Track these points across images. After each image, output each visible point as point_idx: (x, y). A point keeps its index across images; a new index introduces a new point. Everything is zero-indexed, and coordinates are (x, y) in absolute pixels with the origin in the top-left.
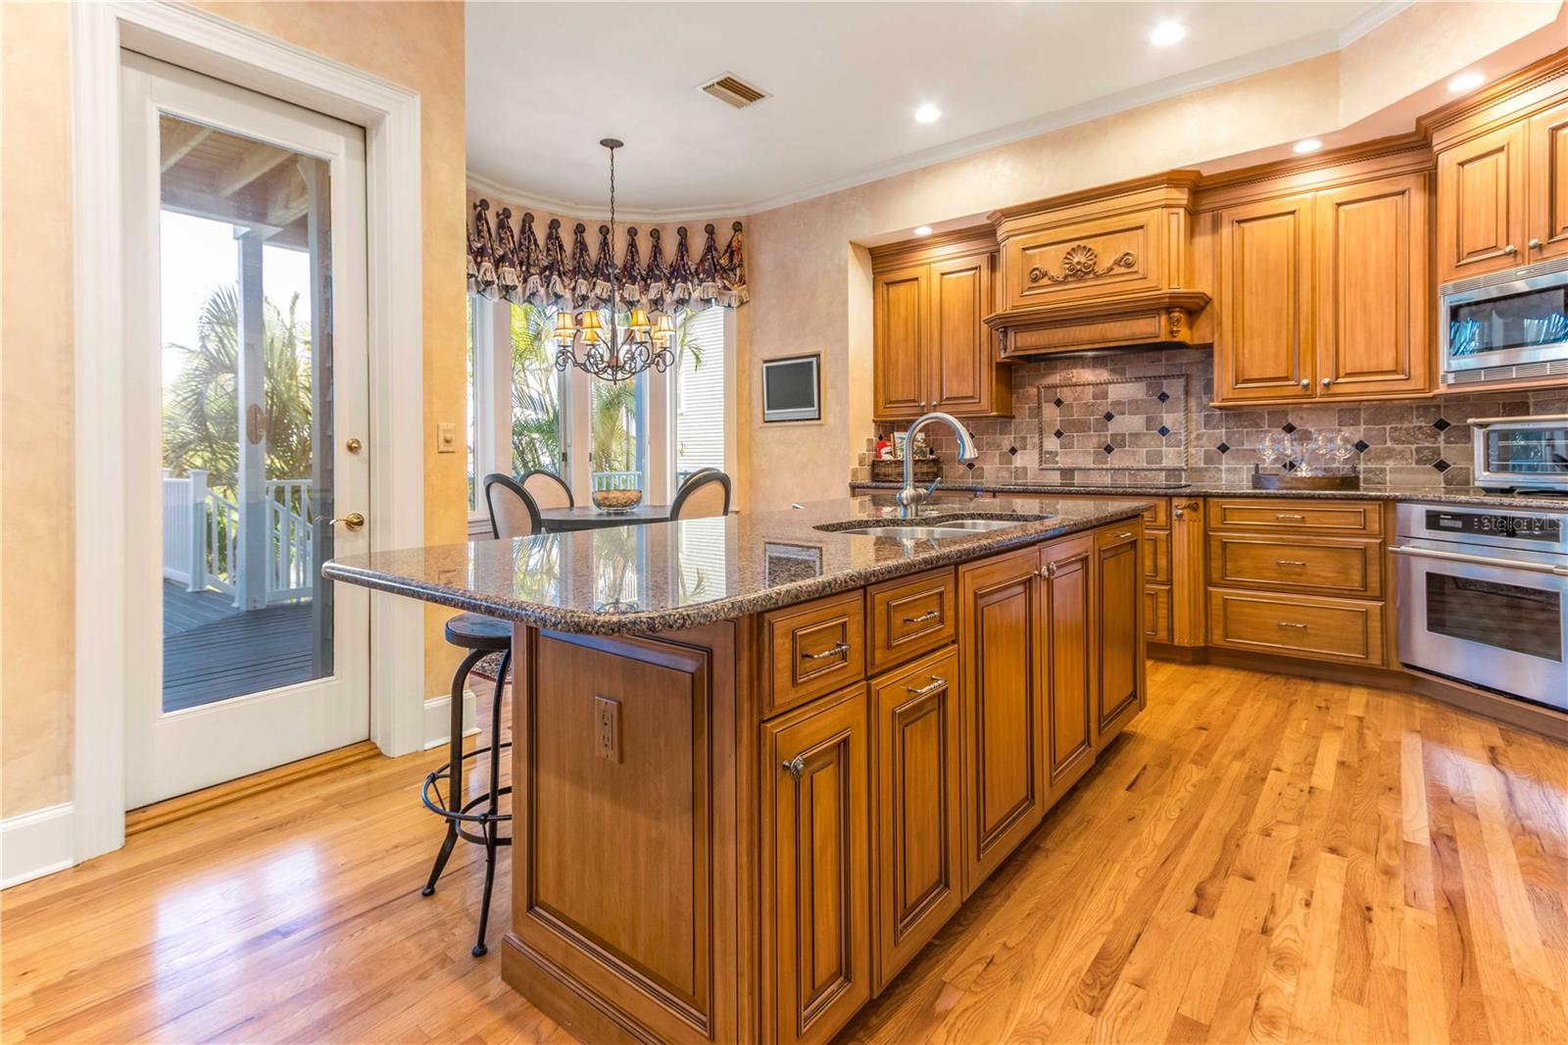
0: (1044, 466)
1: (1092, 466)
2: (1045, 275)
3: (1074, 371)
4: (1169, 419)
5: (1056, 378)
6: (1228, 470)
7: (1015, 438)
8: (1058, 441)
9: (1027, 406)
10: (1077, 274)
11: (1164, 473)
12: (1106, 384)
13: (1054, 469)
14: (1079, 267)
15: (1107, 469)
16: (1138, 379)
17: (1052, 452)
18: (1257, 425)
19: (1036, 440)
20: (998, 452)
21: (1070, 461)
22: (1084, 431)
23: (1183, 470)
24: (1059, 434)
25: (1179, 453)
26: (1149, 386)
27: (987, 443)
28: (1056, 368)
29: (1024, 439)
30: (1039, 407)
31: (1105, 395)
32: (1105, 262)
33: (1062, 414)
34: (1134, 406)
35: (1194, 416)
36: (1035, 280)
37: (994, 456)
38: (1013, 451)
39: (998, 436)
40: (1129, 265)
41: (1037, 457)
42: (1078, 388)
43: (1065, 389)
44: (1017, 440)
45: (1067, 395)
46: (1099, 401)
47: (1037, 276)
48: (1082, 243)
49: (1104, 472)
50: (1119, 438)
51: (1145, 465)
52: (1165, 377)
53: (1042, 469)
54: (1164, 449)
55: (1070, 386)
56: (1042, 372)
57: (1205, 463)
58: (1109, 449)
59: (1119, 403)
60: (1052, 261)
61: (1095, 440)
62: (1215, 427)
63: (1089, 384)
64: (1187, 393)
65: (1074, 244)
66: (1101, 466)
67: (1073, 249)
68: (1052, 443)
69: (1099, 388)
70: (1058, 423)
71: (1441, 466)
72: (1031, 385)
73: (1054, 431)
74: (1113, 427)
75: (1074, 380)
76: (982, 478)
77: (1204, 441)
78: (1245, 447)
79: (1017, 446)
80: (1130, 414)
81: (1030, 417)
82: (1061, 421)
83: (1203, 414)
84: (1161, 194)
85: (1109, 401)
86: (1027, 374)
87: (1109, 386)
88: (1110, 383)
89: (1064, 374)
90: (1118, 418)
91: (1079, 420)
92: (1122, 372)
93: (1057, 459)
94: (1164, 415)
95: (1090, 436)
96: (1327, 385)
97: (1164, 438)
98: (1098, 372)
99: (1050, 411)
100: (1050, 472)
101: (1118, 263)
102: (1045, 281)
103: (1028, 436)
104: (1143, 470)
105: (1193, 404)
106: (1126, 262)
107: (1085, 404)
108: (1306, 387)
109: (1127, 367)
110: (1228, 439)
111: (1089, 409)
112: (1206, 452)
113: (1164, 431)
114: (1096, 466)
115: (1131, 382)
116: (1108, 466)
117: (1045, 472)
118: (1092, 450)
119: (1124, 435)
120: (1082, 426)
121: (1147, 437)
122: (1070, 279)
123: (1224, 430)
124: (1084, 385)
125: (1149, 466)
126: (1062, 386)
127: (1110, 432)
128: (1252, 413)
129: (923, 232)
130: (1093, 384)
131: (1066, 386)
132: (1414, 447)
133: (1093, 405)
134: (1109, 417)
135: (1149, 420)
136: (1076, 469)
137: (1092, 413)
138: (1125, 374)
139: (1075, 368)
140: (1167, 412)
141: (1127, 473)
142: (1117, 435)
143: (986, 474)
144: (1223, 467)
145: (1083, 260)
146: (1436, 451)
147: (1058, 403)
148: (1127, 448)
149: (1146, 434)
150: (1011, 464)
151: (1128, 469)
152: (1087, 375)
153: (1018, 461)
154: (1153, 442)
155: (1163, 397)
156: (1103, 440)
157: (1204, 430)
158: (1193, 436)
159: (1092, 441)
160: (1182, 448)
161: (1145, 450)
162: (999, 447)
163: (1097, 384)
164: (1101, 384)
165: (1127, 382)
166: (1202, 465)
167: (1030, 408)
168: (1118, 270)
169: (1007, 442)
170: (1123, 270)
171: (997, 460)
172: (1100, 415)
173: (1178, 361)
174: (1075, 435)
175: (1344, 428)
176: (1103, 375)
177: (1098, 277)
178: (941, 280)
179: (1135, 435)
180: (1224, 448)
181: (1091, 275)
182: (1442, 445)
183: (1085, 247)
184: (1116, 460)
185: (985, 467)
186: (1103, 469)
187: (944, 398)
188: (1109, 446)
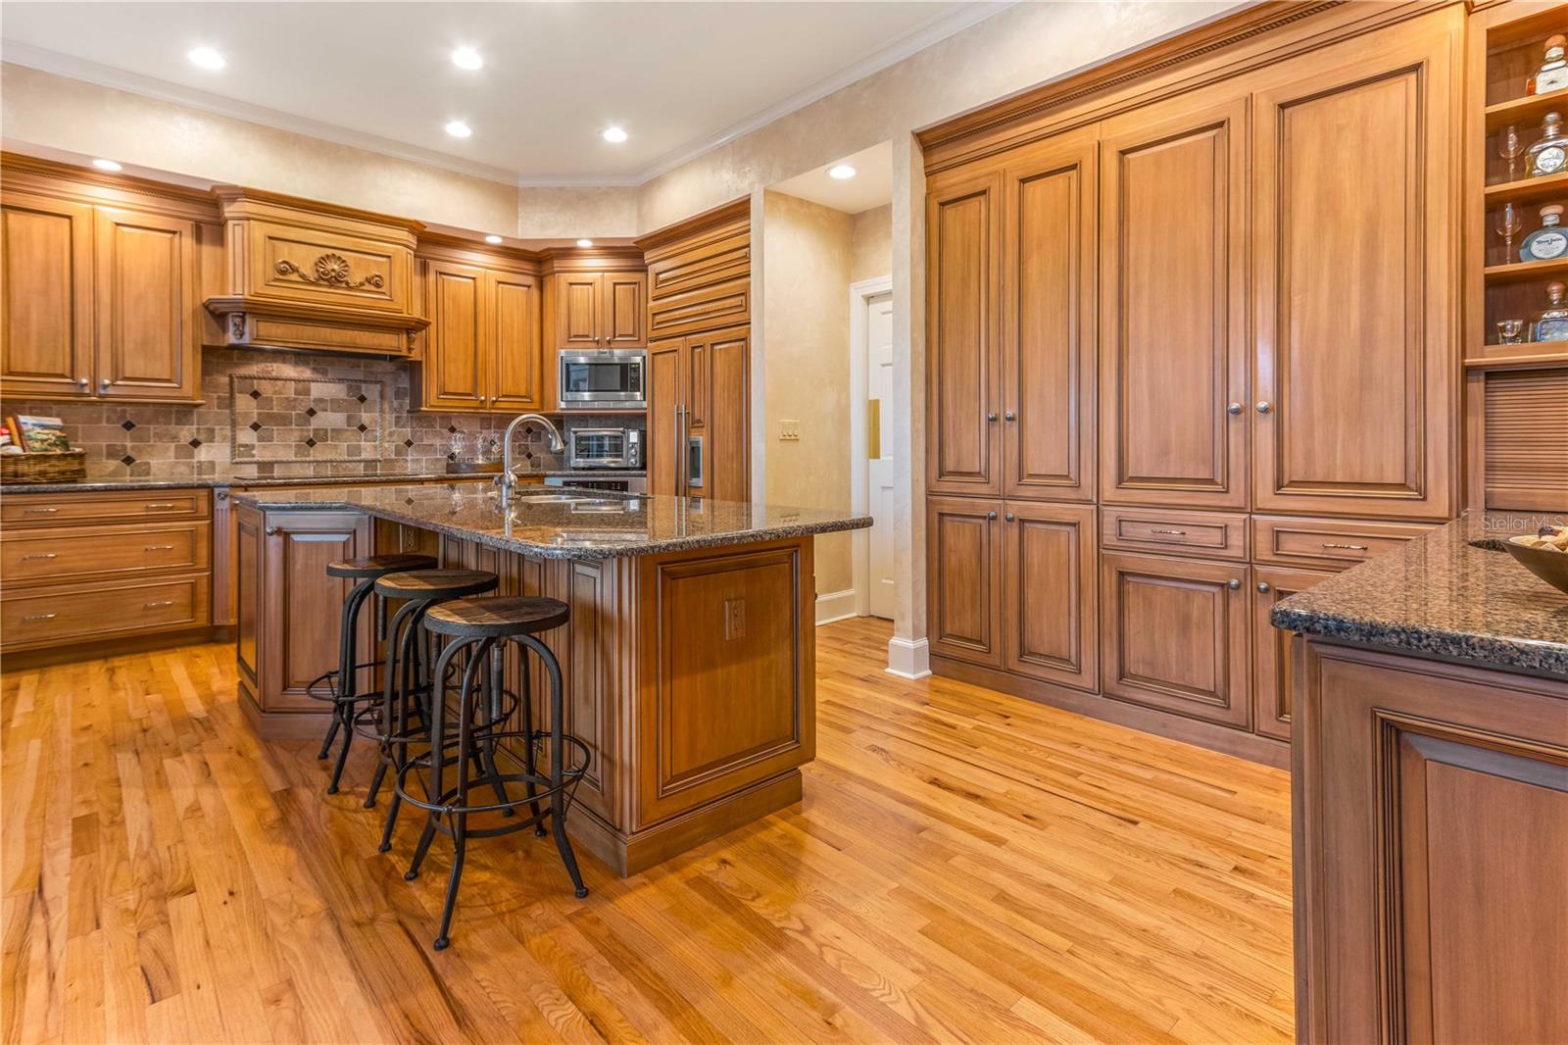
0: (237, 460)
1: (294, 459)
2: (295, 270)
3: (275, 365)
4: (365, 417)
5: (253, 369)
6: (412, 460)
7: (198, 429)
8: (255, 433)
9: (215, 396)
10: (335, 281)
11: (362, 464)
12: (309, 381)
13: (251, 463)
14: (333, 274)
15: (310, 462)
16: (341, 380)
17: (247, 445)
18: (432, 426)
19: (228, 432)
20: (173, 445)
21: (268, 454)
22: (285, 425)
23: (380, 461)
24: (255, 427)
25: (375, 447)
26: (350, 388)
27: (155, 434)
28: (252, 358)
29: (211, 431)
30: (232, 396)
31: (307, 392)
32: (356, 277)
33: (259, 407)
34: (336, 405)
35: (387, 416)
36: (283, 272)
37: (168, 449)
38: (196, 443)
39: (173, 428)
40: (378, 285)
41: (228, 450)
42: (279, 383)
43: (263, 381)
44: (201, 431)
45: (266, 388)
46: (301, 397)
47: (286, 270)
48: (338, 253)
49: (306, 465)
50: (322, 432)
51: (346, 458)
52: (365, 382)
53: (237, 463)
54: (363, 443)
55: (270, 379)
56: (236, 361)
57: (396, 455)
58: (311, 443)
59: (321, 400)
60: (305, 260)
61: (297, 434)
62: (403, 427)
63: (291, 380)
64: (382, 397)
65: (330, 252)
66: (303, 459)
67: (328, 256)
68: (246, 436)
69: (300, 386)
70: (255, 416)
71: (529, 456)
72: (222, 373)
73: (251, 423)
74: (316, 422)
75: (274, 374)
76: (148, 474)
77: (395, 437)
78: (424, 443)
79: (201, 438)
80: (333, 411)
81: (219, 408)
82: (259, 414)
83: (394, 415)
84: (403, 235)
85: (312, 397)
86: (215, 361)
87: (312, 384)
88: (313, 381)
89: (262, 366)
90: (320, 414)
91: (279, 414)
92: (324, 373)
93: (254, 452)
94: (364, 415)
95: (292, 429)
96: (494, 402)
97: (363, 434)
98: (300, 369)
99: (244, 403)
100: (243, 466)
101: (368, 281)
102: (294, 277)
103: (217, 427)
104: (346, 461)
105: (386, 406)
106: (376, 282)
107: (287, 398)
108: (482, 402)
109: (329, 368)
110: (412, 436)
111: (290, 403)
112: (396, 446)
113: (362, 428)
114: (299, 459)
115: (335, 382)
116: (311, 459)
117: (239, 466)
118: (294, 444)
119: (326, 430)
120: (282, 420)
121: (349, 433)
122: (322, 282)
123: (409, 429)
124: (286, 380)
125: (350, 458)
126: (260, 378)
127: (312, 427)
128: (429, 417)
130: (294, 380)
131: (265, 379)
132: (517, 444)
133: (295, 400)
134: (311, 412)
135: (349, 418)
136: (277, 462)
137: (294, 408)
138: (327, 375)
139: (275, 362)
140: (365, 412)
141: (329, 464)
142: (319, 430)
143: (153, 470)
144: (409, 458)
145: (336, 267)
146: (527, 447)
147: (255, 394)
148: (329, 442)
149: (347, 430)
150: (193, 458)
151: (331, 461)
152: (288, 370)
153: (203, 454)
154: (352, 438)
155: (362, 399)
156: (306, 434)
157: (394, 429)
158: (387, 432)
159: (295, 435)
160: (377, 443)
161: (346, 444)
162: (174, 438)
163: (299, 381)
164: (304, 381)
165: (330, 382)
166: (393, 457)
167: (219, 398)
168: (367, 287)
169: (186, 433)
170: (373, 288)
171: (172, 453)
172: (302, 410)
173: (374, 370)
174: (274, 428)
175: (484, 431)
176: (307, 373)
177: (349, 288)
178: (115, 232)
179: (337, 432)
180: (409, 443)
181: (344, 285)
182: (529, 443)
183: (339, 258)
184: (317, 453)
185: (173, 460)
186: (306, 462)
187: (120, 377)
188: (311, 440)
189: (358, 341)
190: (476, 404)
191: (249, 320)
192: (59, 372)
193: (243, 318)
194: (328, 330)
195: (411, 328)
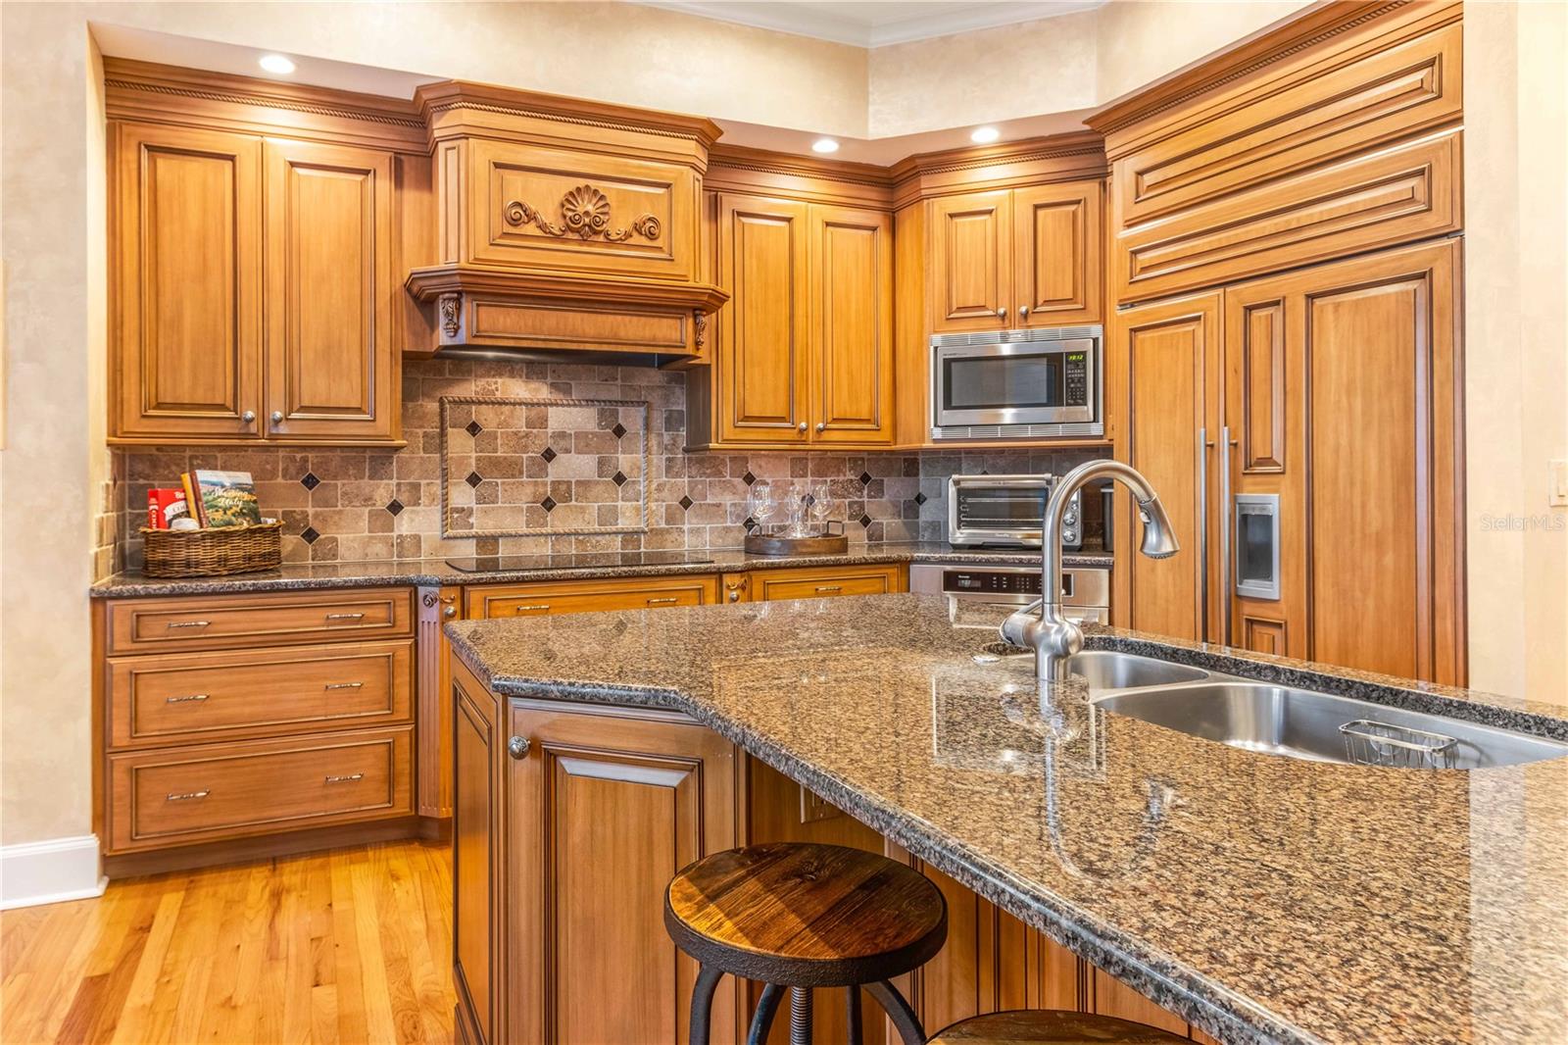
0: (451, 532)
1: (525, 530)
2: (531, 217)
3: (500, 381)
4: (624, 461)
5: (470, 389)
6: (691, 531)
7: (398, 485)
8: (473, 491)
9: (420, 432)
10: (587, 230)
11: (619, 538)
12: (545, 405)
13: (468, 537)
14: (587, 220)
15: (546, 535)
16: (590, 402)
17: (463, 510)
18: (719, 474)
19: (437, 490)
20: (367, 510)
21: (491, 523)
22: (513, 476)
23: (645, 533)
24: (474, 480)
25: (637, 509)
26: (601, 413)
27: (345, 494)
28: (469, 372)
29: (416, 487)
30: (443, 434)
31: (543, 422)
32: (619, 223)
33: (479, 448)
34: (583, 442)
35: (655, 458)
36: (515, 222)
37: (360, 516)
38: (395, 508)
39: (366, 483)
40: (652, 236)
41: (437, 517)
42: (506, 409)
43: (484, 406)
44: (403, 489)
45: (487, 417)
46: (535, 431)
47: (520, 215)
48: (593, 184)
49: (542, 540)
50: (563, 487)
51: (597, 528)
52: (623, 403)
53: (449, 538)
54: (620, 503)
55: (493, 403)
56: (447, 376)
57: (667, 523)
58: (548, 504)
59: (562, 435)
60: (545, 198)
61: (529, 490)
62: (678, 475)
63: (520, 404)
64: (647, 427)
65: (582, 182)
66: (538, 530)
67: (579, 190)
68: (462, 495)
69: (535, 411)
70: (473, 462)
71: (866, 521)
72: (427, 395)
73: (467, 475)
74: (555, 471)
75: (498, 395)
76: (335, 556)
77: (665, 493)
78: (708, 501)
79: (403, 498)
80: (579, 452)
81: (425, 451)
82: (478, 459)
83: (664, 457)
84: (689, 147)
85: (550, 431)
86: (420, 377)
87: (550, 409)
88: (551, 405)
89: (482, 382)
90: (561, 457)
91: (505, 458)
92: (567, 390)
93: (472, 520)
94: (621, 456)
95: (522, 483)
97: (620, 488)
98: (534, 385)
99: (460, 443)
100: (458, 542)
101: (637, 228)
102: (531, 229)
103: (423, 482)
104: (596, 534)
105: (654, 442)
106: (648, 229)
107: (516, 434)
109: (573, 383)
110: (691, 491)
111: (520, 441)
112: (668, 507)
113: (620, 479)
114: (531, 531)
115: (581, 406)
116: (549, 530)
117: (451, 542)
118: (525, 506)
119: (569, 483)
120: (509, 469)
121: (600, 488)
122: (570, 235)
123: (686, 479)
124: (514, 404)
125: (603, 529)
126: (480, 403)
127: (549, 479)
128: (715, 458)
129: (276, 67)
130: (526, 404)
131: (486, 403)
132: (847, 501)
133: (527, 435)
134: (549, 455)
135: (601, 463)
136: (502, 536)
137: (525, 449)
138: (571, 394)
139: (501, 375)
140: (623, 452)
141: (573, 538)
142: (559, 482)
143: (341, 550)
144: (686, 527)
145: (590, 208)
146: (862, 505)
147: (474, 429)
148: (573, 503)
149: (598, 483)
150: (392, 531)
151: (577, 534)
152: (517, 389)
153: (405, 524)
154: (605, 496)
155: (619, 431)
156: (541, 490)
157: (665, 479)
158: (654, 486)
159: (525, 492)
160: (641, 502)
161: (596, 505)
162: (368, 500)
163: (533, 405)
164: (538, 404)
165: (575, 405)
166: (663, 525)
167: (425, 435)
168: (637, 239)
169: (383, 491)
170: (644, 241)
171: (364, 524)
172: (535, 453)
173: (636, 383)
174: (499, 481)
175: (795, 480)
176: (541, 391)
177: (610, 242)
178: (290, 174)
179: (584, 484)
180: (686, 503)
181: (601, 238)
182: (866, 499)
183: (596, 192)
184: (560, 520)
185: (367, 534)
186: (541, 535)
187: (296, 406)
188: (548, 499)
189: (622, 334)
190: (792, 435)
191: (467, 305)
192: (219, 401)
193: (458, 301)
194: (579, 316)
195: (700, 306)
